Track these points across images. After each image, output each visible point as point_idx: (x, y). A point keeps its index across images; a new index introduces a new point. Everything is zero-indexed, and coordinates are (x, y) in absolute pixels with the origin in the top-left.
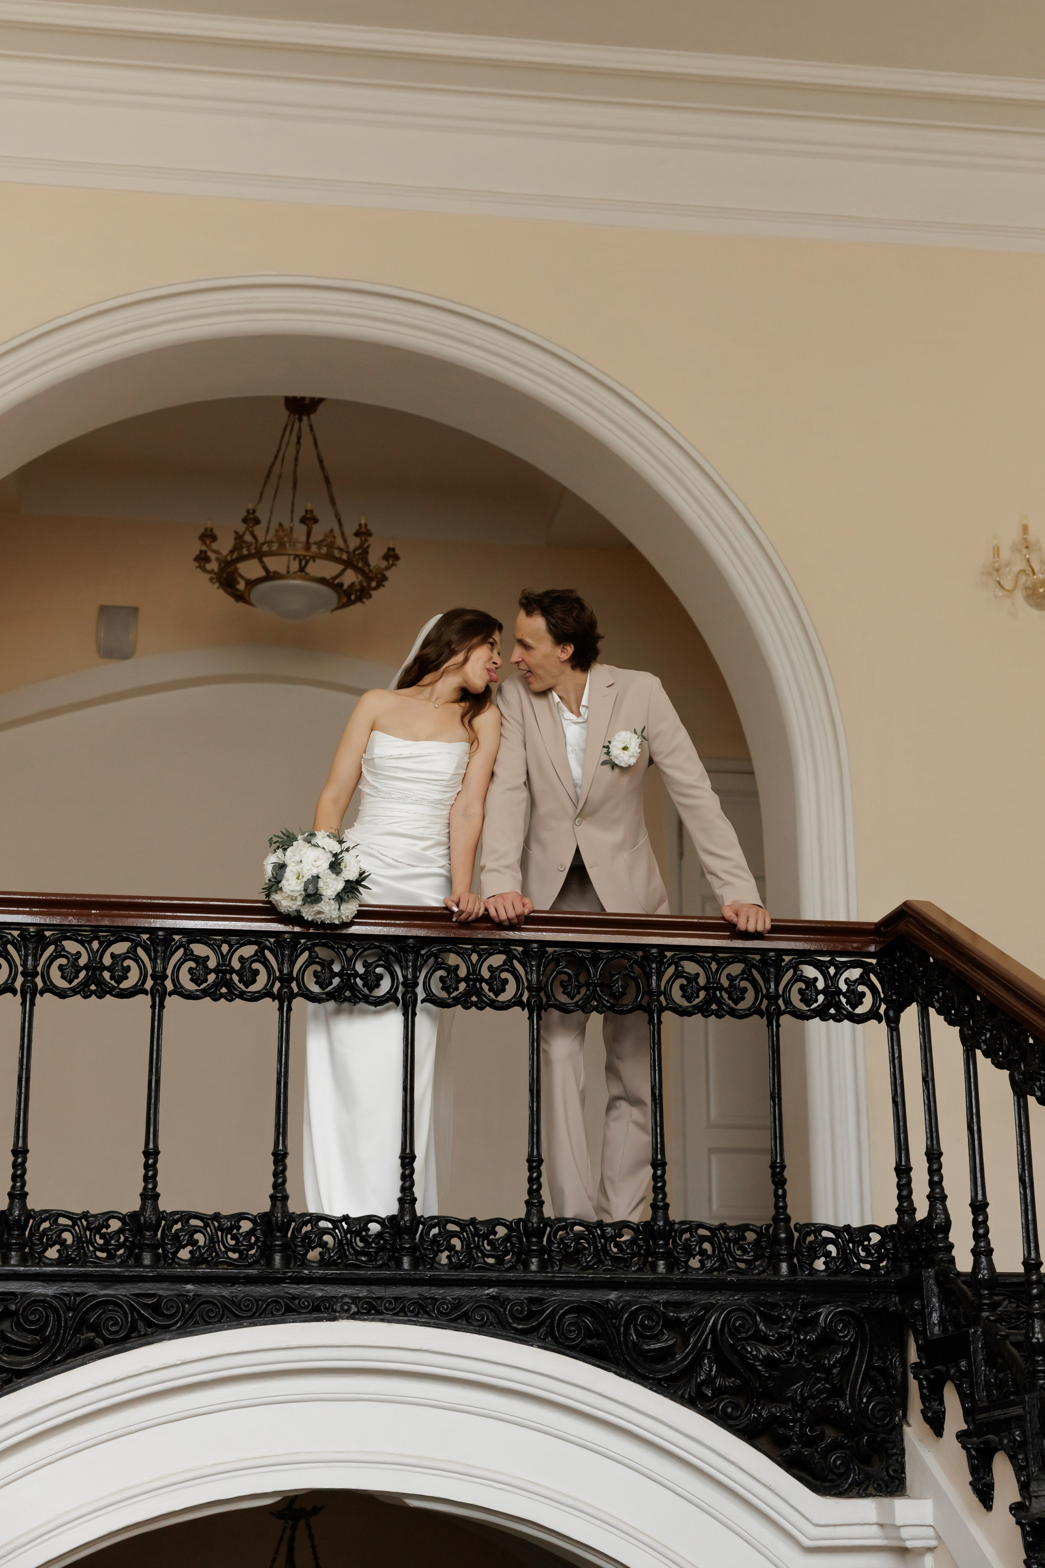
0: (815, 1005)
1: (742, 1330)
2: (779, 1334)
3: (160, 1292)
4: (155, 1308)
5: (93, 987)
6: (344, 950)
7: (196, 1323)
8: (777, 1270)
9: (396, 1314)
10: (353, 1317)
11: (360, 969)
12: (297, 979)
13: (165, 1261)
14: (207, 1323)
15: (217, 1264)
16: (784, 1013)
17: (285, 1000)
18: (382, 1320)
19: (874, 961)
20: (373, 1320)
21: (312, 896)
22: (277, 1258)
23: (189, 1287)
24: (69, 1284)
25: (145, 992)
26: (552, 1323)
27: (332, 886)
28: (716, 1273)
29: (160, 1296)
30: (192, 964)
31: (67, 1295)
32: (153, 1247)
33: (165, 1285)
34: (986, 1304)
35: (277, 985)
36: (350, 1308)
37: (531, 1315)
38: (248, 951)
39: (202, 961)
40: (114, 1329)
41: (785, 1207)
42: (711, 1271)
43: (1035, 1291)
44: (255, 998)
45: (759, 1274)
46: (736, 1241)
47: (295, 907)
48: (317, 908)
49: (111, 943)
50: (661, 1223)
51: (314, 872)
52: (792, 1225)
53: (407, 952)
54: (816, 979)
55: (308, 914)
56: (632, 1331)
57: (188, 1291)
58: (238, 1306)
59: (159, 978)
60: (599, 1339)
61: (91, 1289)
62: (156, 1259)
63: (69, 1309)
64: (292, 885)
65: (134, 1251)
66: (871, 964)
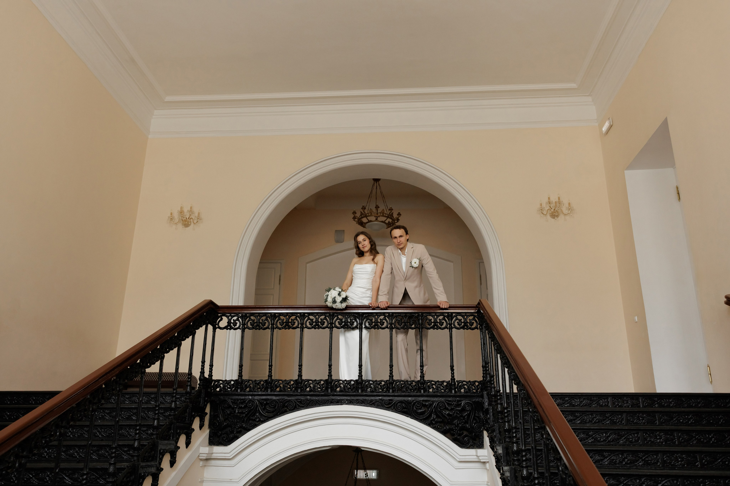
0: (461, 326)
1: (442, 407)
2: (451, 408)
3: (302, 398)
4: (301, 402)
5: (287, 327)
6: (345, 316)
7: (310, 406)
8: (451, 392)
9: (357, 403)
10: (346, 404)
11: (349, 321)
12: (334, 324)
13: (303, 391)
14: (313, 406)
15: (315, 392)
16: (453, 328)
17: (331, 328)
18: (353, 405)
19: (476, 314)
20: (351, 405)
21: (334, 302)
22: (329, 390)
23: (308, 397)
24: (281, 396)
25: (299, 328)
26: (394, 405)
27: (339, 299)
28: (436, 393)
29: (302, 399)
30: (310, 321)
31: (281, 399)
32: (301, 388)
33: (303, 397)
34: (493, 401)
35: (329, 325)
36: (346, 402)
37: (390, 404)
38: (323, 317)
39: (312, 320)
40: (291, 407)
41: (454, 376)
42: (435, 392)
43: (499, 398)
44: (324, 328)
45: (447, 393)
46: (441, 385)
47: (331, 305)
48: (336, 304)
49: (291, 317)
50: (422, 381)
51: (334, 296)
52: (456, 381)
53: (360, 316)
54: (461, 319)
55: (334, 306)
56: (414, 407)
57: (308, 398)
58: (319, 401)
59: (302, 324)
60: (406, 409)
61: (286, 398)
62: (301, 391)
63: (281, 403)
64: (330, 299)
65: (296, 389)
66: (476, 315)
